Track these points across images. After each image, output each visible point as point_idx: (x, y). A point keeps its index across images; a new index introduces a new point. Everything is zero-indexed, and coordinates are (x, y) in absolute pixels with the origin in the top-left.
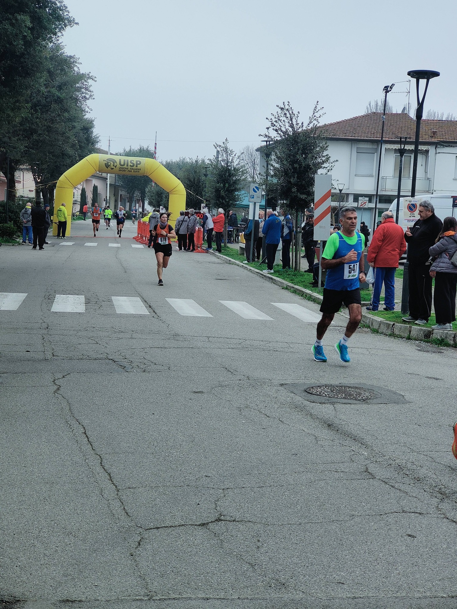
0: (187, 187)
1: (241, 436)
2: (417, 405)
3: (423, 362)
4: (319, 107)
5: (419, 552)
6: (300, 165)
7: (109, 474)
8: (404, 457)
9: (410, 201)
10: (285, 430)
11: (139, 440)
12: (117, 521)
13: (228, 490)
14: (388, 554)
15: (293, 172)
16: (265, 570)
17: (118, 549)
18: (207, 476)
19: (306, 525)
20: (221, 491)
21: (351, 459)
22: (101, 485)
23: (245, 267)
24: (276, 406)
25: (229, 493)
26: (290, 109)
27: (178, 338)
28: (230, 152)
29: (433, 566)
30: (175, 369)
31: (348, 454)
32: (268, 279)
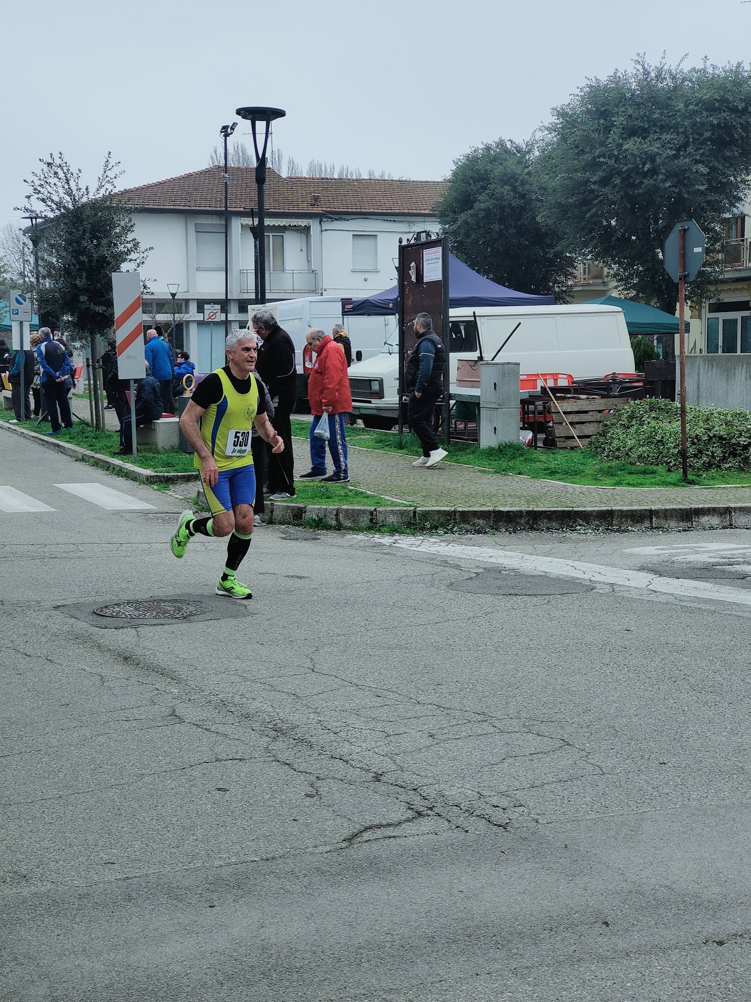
2: (264, 617)
4: (112, 162)
6: (90, 257)
8: (231, 689)
10: (55, 672)
14: (185, 817)
15: (79, 270)
19: (69, 797)
23: (13, 429)
24: (44, 639)
26: (64, 165)
31: (148, 695)
32: (52, 447)
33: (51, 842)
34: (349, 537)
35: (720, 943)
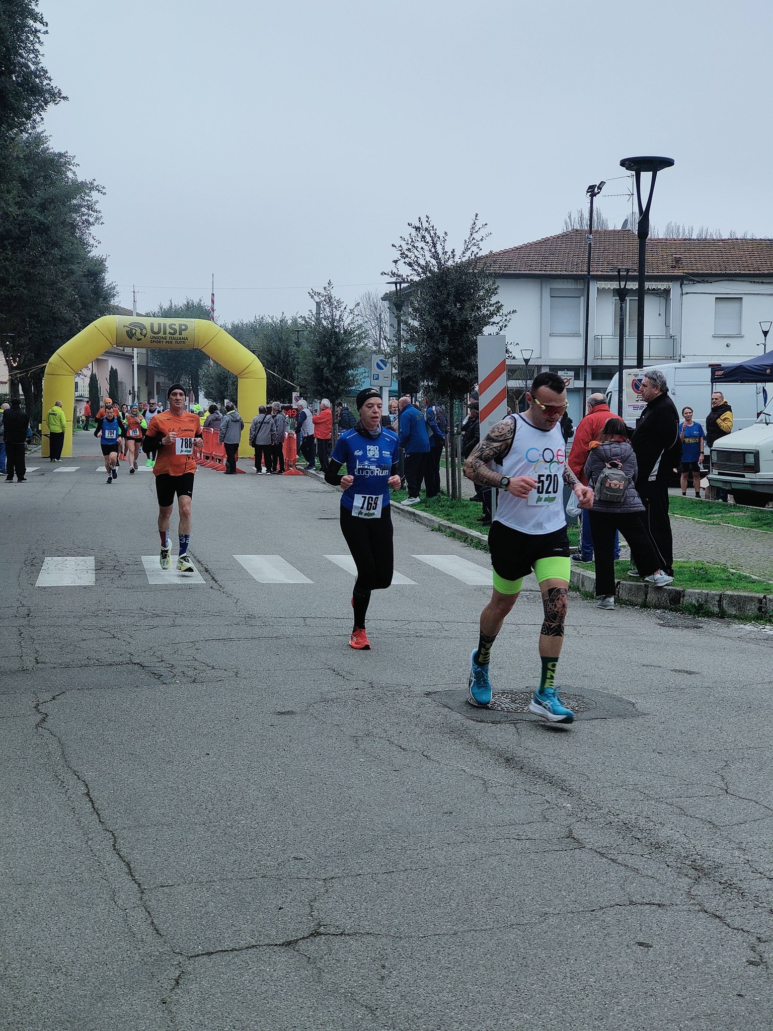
0: (268, 365)
1: (357, 785)
2: (656, 719)
3: (667, 644)
4: (479, 224)
5: (657, 971)
6: (453, 321)
7: (128, 865)
8: (633, 809)
9: (636, 375)
10: (433, 771)
11: (181, 801)
12: (140, 945)
13: (333, 880)
14: (604, 979)
15: (441, 334)
16: (394, 1017)
17: (141, 993)
18: (297, 859)
19: (466, 934)
20: (320, 883)
21: (544, 817)
22: (113, 885)
24: (418, 731)
25: (335, 886)
26: (431, 228)
27: (253, 622)
28: (336, 304)
29: (681, 995)
30: (246, 675)
31: (538, 809)
32: (408, 516)
33: (451, 994)
34: (735, 626)
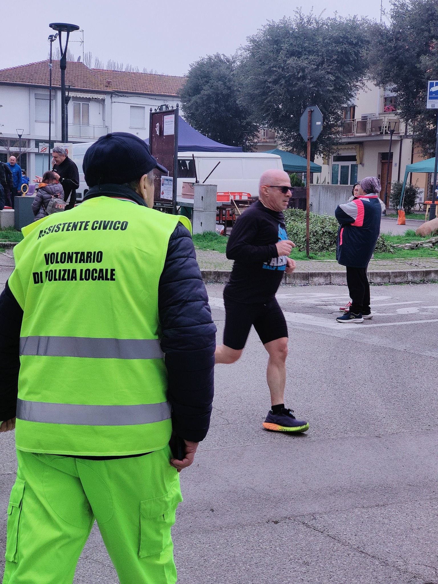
35: (276, 522)
